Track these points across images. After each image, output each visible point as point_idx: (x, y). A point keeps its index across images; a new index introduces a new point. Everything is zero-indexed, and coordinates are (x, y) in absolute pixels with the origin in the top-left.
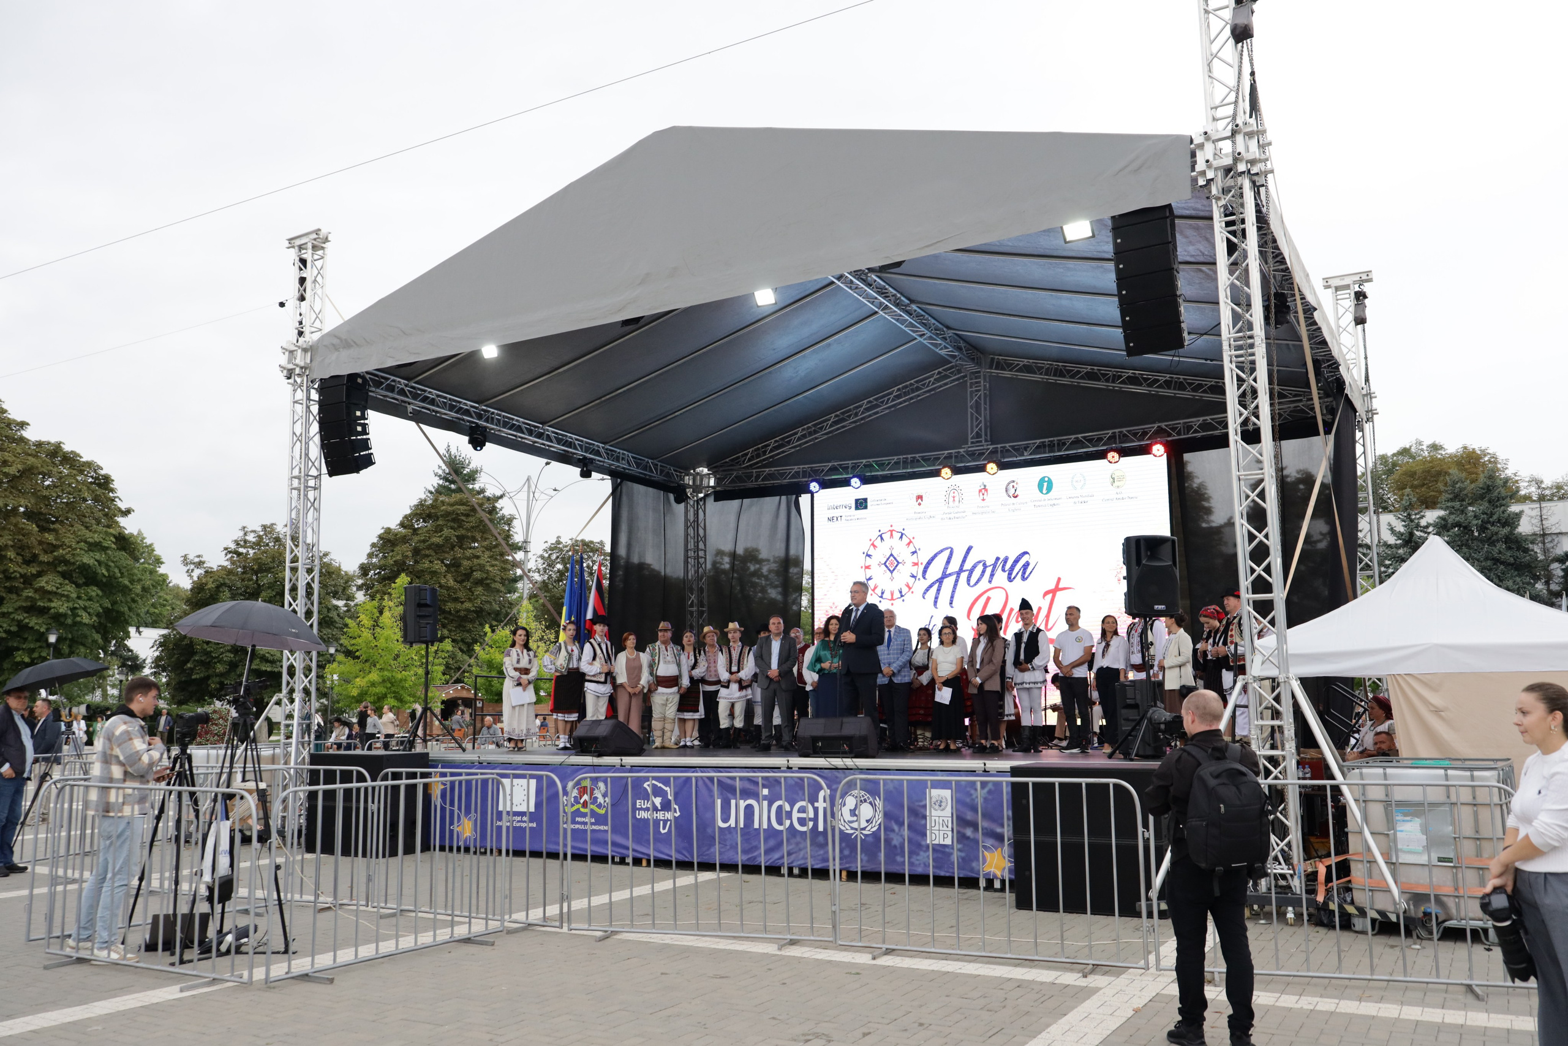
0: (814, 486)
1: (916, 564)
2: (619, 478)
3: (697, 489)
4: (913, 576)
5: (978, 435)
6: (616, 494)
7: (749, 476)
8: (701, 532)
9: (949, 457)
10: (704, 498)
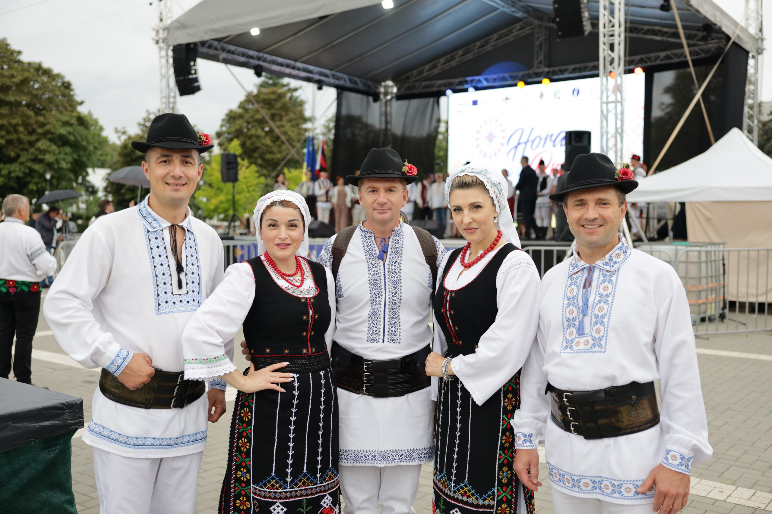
0: (449, 92)
1: (503, 137)
2: (341, 89)
3: (386, 94)
4: (502, 144)
5: (540, 63)
6: (339, 98)
7: (414, 87)
8: (389, 119)
9: (523, 76)
10: (390, 100)
